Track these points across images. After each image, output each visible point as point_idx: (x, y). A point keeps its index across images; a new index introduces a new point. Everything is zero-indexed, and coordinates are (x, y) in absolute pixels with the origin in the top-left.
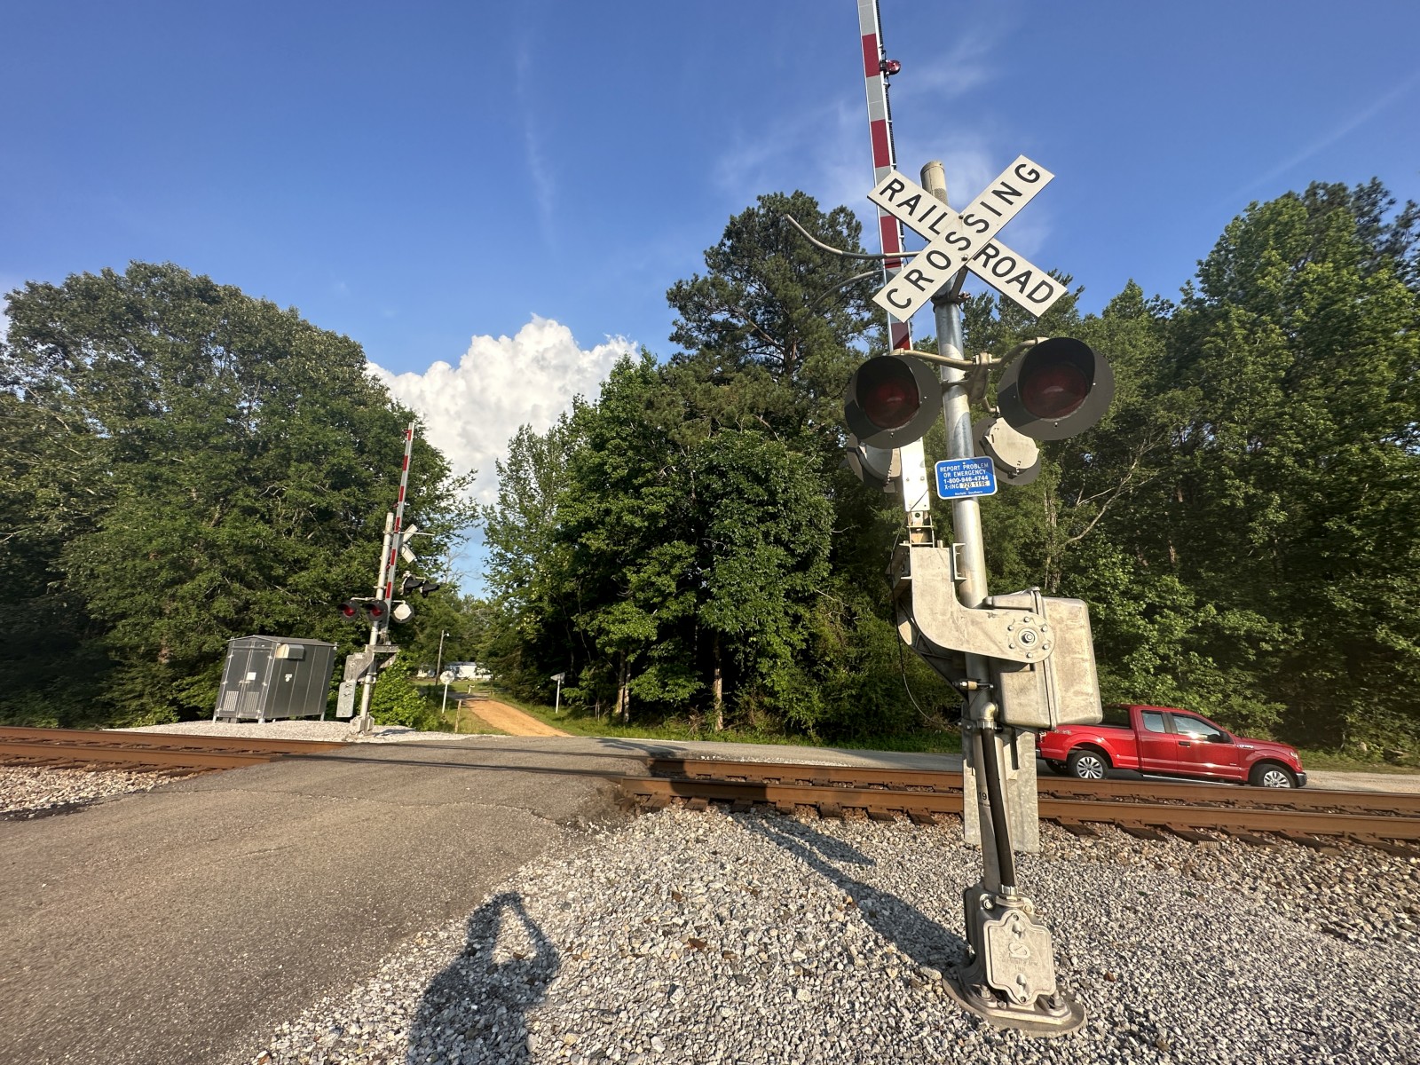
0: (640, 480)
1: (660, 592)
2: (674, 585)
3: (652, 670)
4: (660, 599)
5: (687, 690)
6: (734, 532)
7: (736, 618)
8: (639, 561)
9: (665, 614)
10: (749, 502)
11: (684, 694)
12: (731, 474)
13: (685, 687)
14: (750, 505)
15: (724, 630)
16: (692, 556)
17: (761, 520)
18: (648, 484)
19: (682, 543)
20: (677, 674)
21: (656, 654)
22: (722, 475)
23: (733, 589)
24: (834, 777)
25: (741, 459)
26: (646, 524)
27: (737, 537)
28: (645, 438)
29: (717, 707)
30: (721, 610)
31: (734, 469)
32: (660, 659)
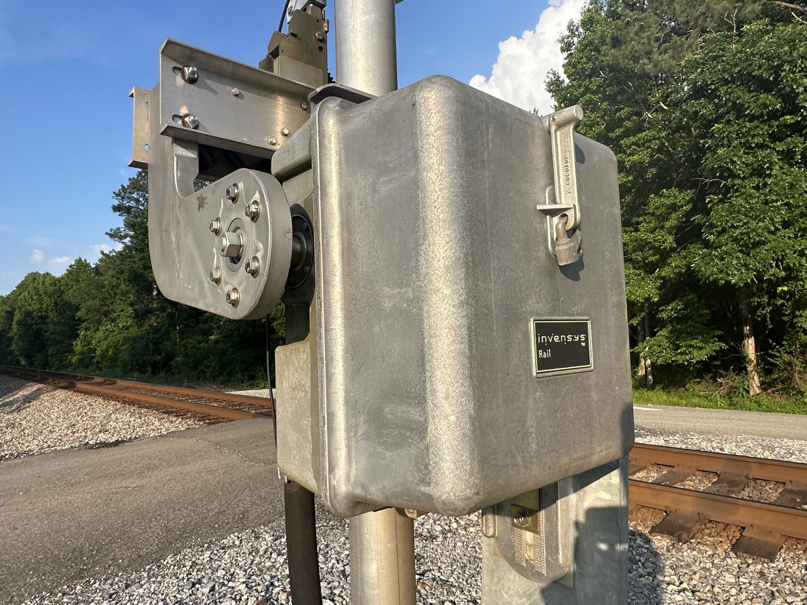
10: (752, 118)
18: (627, 134)
29: (750, 368)
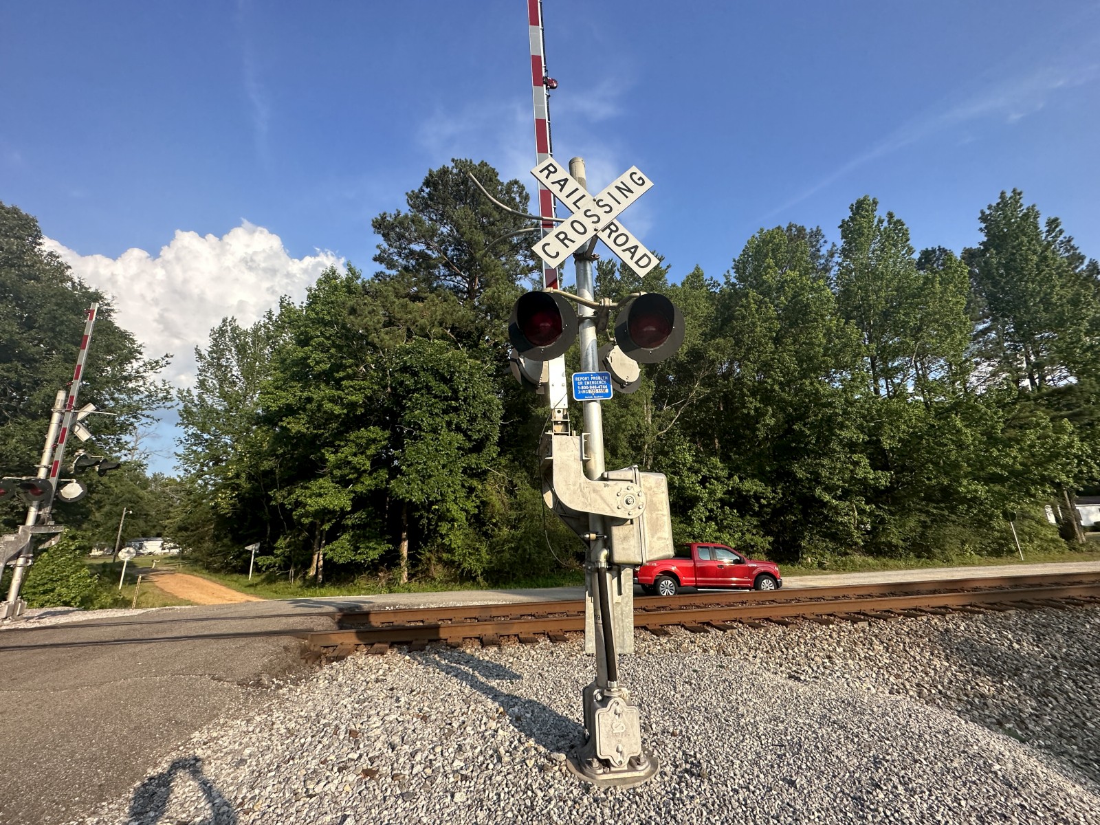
0: (341, 374)
1: (355, 469)
2: (368, 463)
3: (346, 536)
4: (355, 475)
5: (377, 552)
6: (422, 421)
7: (422, 490)
8: (337, 443)
9: (359, 488)
10: (435, 397)
11: (374, 555)
12: (422, 373)
13: (375, 549)
14: (437, 400)
15: (411, 500)
16: (386, 439)
17: (445, 412)
18: (348, 377)
19: (377, 429)
20: (368, 539)
21: (349, 522)
22: (415, 374)
23: (420, 467)
24: (494, 613)
25: (431, 362)
26: (345, 411)
27: (425, 425)
28: (347, 338)
29: (403, 563)
30: (409, 484)
31: (424, 370)
32: (354, 527)
